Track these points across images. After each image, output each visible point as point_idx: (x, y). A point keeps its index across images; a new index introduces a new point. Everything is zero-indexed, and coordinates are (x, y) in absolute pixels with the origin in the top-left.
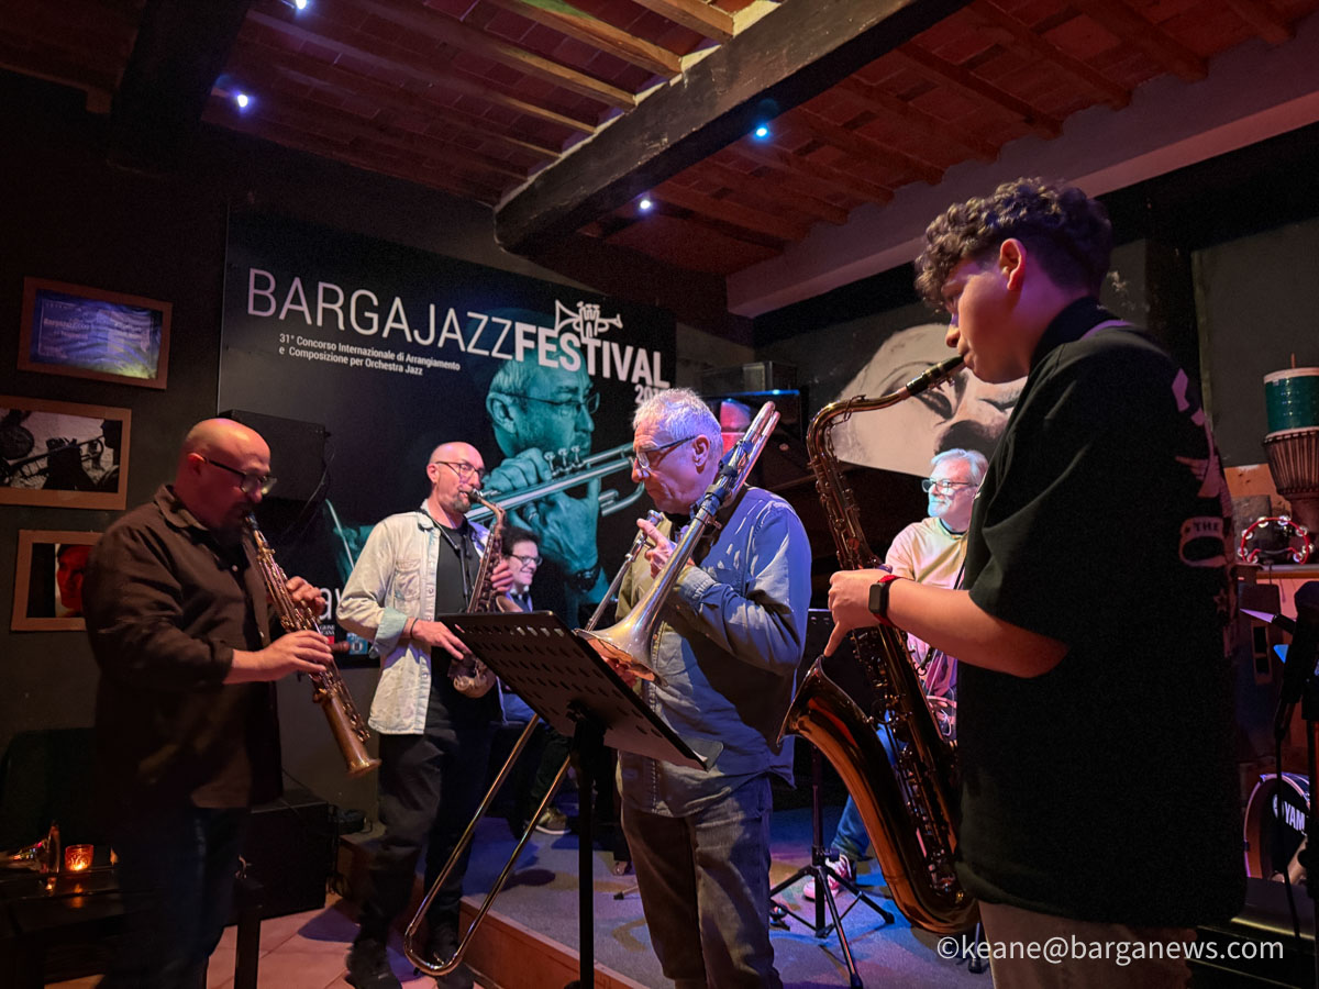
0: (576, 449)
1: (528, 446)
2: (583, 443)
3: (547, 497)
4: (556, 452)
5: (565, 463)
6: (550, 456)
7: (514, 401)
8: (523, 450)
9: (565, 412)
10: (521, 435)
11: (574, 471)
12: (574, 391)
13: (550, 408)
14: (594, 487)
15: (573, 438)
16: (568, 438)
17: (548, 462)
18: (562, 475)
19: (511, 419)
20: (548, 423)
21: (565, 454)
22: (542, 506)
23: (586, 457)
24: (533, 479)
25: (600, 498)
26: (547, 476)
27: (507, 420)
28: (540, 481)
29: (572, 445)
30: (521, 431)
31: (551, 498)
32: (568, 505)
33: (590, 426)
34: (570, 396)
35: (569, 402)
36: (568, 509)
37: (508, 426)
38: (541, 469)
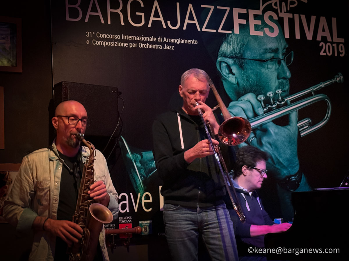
0: (279, 91)
1: (246, 92)
2: (284, 87)
3: (261, 126)
4: (265, 95)
5: (272, 101)
6: (262, 97)
7: (235, 61)
8: (243, 95)
9: (270, 66)
10: (241, 85)
11: (278, 107)
12: (276, 51)
13: (259, 65)
14: (294, 117)
15: (277, 84)
16: (273, 84)
17: (260, 101)
18: (270, 110)
19: (234, 74)
20: (258, 75)
21: (272, 95)
22: (258, 132)
23: (287, 96)
24: (251, 114)
25: (298, 125)
27: (231, 75)
28: (256, 115)
29: (276, 89)
31: (264, 126)
32: (276, 131)
33: (288, 74)
34: (272, 55)
35: (272, 59)
36: (276, 134)
37: (232, 79)
38: (256, 106)
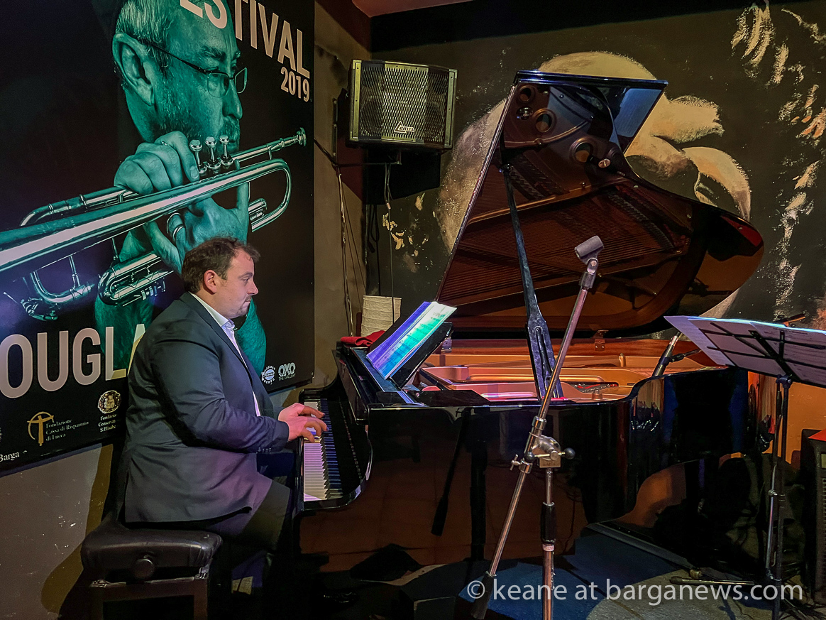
0: (225, 139)
1: (171, 128)
2: (232, 134)
3: (193, 203)
4: (203, 142)
5: (213, 158)
6: (196, 145)
7: (151, 53)
8: (164, 133)
9: (211, 85)
10: (161, 109)
11: (223, 170)
12: (221, 57)
13: (195, 76)
14: (244, 193)
15: (222, 124)
16: (216, 122)
17: (194, 153)
18: (210, 174)
19: (148, 82)
20: (193, 96)
21: (213, 144)
22: (189, 216)
23: (235, 152)
24: (177, 177)
25: (250, 209)
26: (194, 173)
27: (141, 82)
28: (186, 180)
29: (220, 135)
30: (161, 103)
31: (199, 205)
32: (218, 216)
33: (239, 111)
34: (216, 63)
35: (216, 71)
36: (217, 222)
37: (144, 91)
38: (186, 163)
